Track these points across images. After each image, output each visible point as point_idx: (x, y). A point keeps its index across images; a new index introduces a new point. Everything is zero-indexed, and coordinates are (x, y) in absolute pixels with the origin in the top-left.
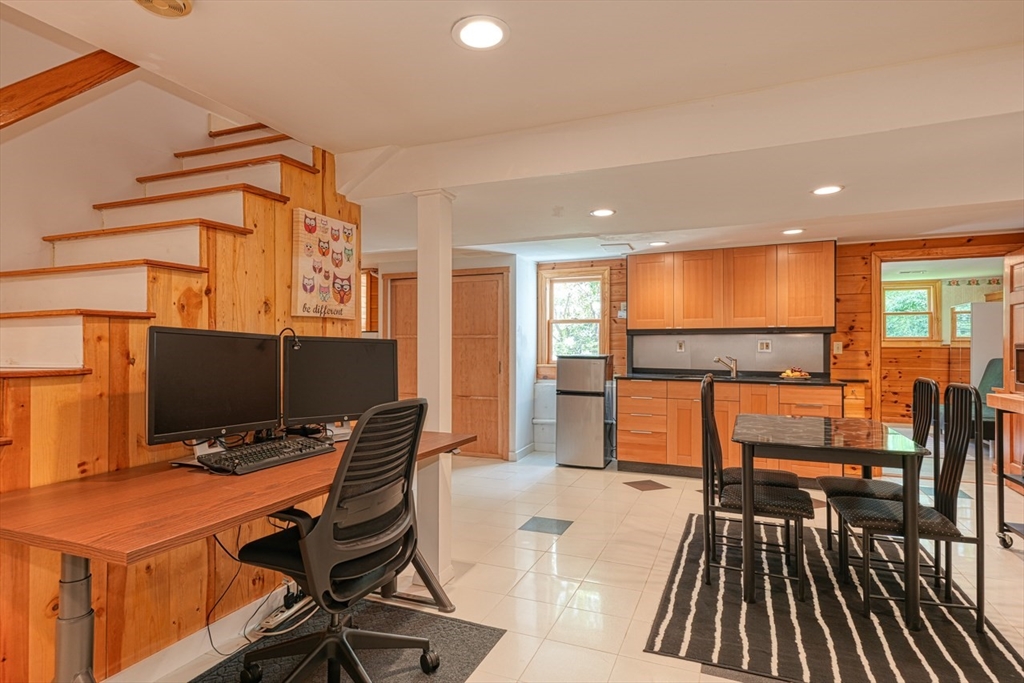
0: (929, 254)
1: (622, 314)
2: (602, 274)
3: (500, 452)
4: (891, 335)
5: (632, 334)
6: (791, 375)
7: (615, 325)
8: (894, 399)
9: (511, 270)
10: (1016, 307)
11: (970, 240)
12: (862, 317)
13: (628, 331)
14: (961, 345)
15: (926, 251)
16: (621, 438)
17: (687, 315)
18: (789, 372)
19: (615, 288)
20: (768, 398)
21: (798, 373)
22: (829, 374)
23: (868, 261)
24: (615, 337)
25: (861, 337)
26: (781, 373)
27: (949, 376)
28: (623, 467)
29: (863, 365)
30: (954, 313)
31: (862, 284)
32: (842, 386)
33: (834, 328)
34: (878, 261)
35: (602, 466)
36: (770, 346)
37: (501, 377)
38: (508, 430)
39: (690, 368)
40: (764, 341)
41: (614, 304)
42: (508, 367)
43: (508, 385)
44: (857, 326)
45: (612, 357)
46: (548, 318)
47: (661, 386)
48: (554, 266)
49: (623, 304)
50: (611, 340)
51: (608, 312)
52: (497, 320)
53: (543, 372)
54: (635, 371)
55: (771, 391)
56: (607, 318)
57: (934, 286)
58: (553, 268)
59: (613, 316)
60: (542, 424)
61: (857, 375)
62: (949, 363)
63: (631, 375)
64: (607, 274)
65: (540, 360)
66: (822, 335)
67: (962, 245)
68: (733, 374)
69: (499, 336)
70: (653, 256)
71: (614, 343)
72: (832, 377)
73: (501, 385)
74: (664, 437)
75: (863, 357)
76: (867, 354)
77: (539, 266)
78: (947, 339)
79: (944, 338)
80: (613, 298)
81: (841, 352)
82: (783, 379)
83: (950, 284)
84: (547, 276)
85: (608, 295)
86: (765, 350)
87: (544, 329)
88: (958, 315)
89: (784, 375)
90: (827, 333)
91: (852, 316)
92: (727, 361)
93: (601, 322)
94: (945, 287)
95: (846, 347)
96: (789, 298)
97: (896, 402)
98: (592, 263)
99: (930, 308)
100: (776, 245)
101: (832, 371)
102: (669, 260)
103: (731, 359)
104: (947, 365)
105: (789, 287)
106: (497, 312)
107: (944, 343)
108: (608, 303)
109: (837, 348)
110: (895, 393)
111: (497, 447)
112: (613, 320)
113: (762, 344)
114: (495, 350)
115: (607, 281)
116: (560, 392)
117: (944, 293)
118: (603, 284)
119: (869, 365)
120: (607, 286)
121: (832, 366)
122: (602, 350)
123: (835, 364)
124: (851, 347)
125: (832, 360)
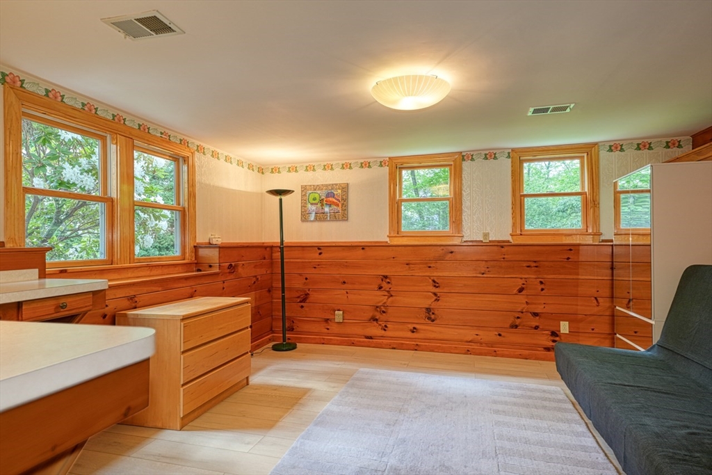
4: (531, 228)
8: (534, 324)
14: (633, 241)
27: (613, 289)
30: (617, 194)
57: (588, 152)
62: (612, 268)
78: (608, 232)
79: (603, 230)
83: (611, 150)
88: (622, 196)
94: (604, 154)
97: (536, 328)
99: (583, 187)
104: (609, 272)
107: (603, 238)
110: (535, 314)
117: (603, 163)
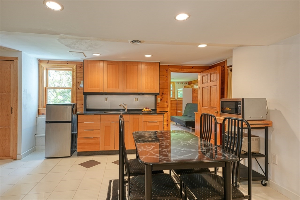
0: (183, 71)
1: (81, 86)
2: (73, 68)
3: (11, 155)
5: (86, 94)
6: (146, 110)
7: (78, 90)
9: (19, 59)
10: (203, 88)
11: (193, 67)
12: (166, 90)
13: (84, 93)
14: (180, 100)
15: (183, 69)
16: (79, 141)
17: (109, 87)
18: (145, 109)
19: (78, 74)
20: (139, 120)
21: (148, 109)
22: (156, 109)
23: (167, 71)
24: (78, 95)
25: (165, 96)
26: (142, 109)
27: (177, 108)
28: (80, 154)
29: (166, 106)
30: (178, 91)
31: (166, 79)
32: (163, 114)
33: (159, 93)
34: (170, 71)
35: (70, 156)
36: (138, 99)
37: (12, 116)
38: (16, 144)
39: (110, 108)
40: (136, 98)
41: (78, 81)
42: (17, 110)
43: (17, 120)
44: (164, 93)
45: (77, 104)
46: (45, 86)
47: (98, 117)
48: (48, 62)
49: (82, 81)
50: (76, 97)
51: (75, 84)
52: (10, 85)
53: (42, 112)
54: (88, 110)
55: (140, 117)
56: (75, 87)
57: (173, 83)
58: (48, 63)
59: (78, 86)
60: (41, 137)
61: (164, 109)
62: (177, 105)
63: (85, 112)
64: (75, 67)
65: (40, 106)
66: (154, 96)
67: (191, 69)
68: (126, 111)
69: (12, 94)
70: (94, 61)
71: (78, 98)
72: (157, 110)
73: (12, 120)
74: (99, 139)
75: (166, 104)
76: (167, 102)
77: (40, 61)
78: (176, 98)
79: (175, 98)
80: (78, 78)
81: (160, 102)
82: (143, 112)
83: (177, 83)
84: (44, 66)
85: (75, 77)
86: (137, 101)
87: (42, 91)
89: (143, 110)
90: (156, 95)
91: (163, 89)
92: (124, 105)
93: (72, 89)
95: (161, 100)
96: (145, 82)
98: (68, 62)
99: (173, 89)
100: (141, 62)
101: (157, 108)
102: (101, 64)
103: (125, 105)
105: (145, 78)
106: (10, 81)
108: (75, 81)
109: (159, 100)
111: (9, 153)
112: (77, 88)
113: (135, 99)
114: (9, 101)
115: (75, 70)
116: (48, 122)
118: (73, 72)
119: (167, 106)
120: (75, 73)
121: (157, 107)
122: (72, 101)
123: (158, 106)
124: (163, 100)
125: (157, 104)
